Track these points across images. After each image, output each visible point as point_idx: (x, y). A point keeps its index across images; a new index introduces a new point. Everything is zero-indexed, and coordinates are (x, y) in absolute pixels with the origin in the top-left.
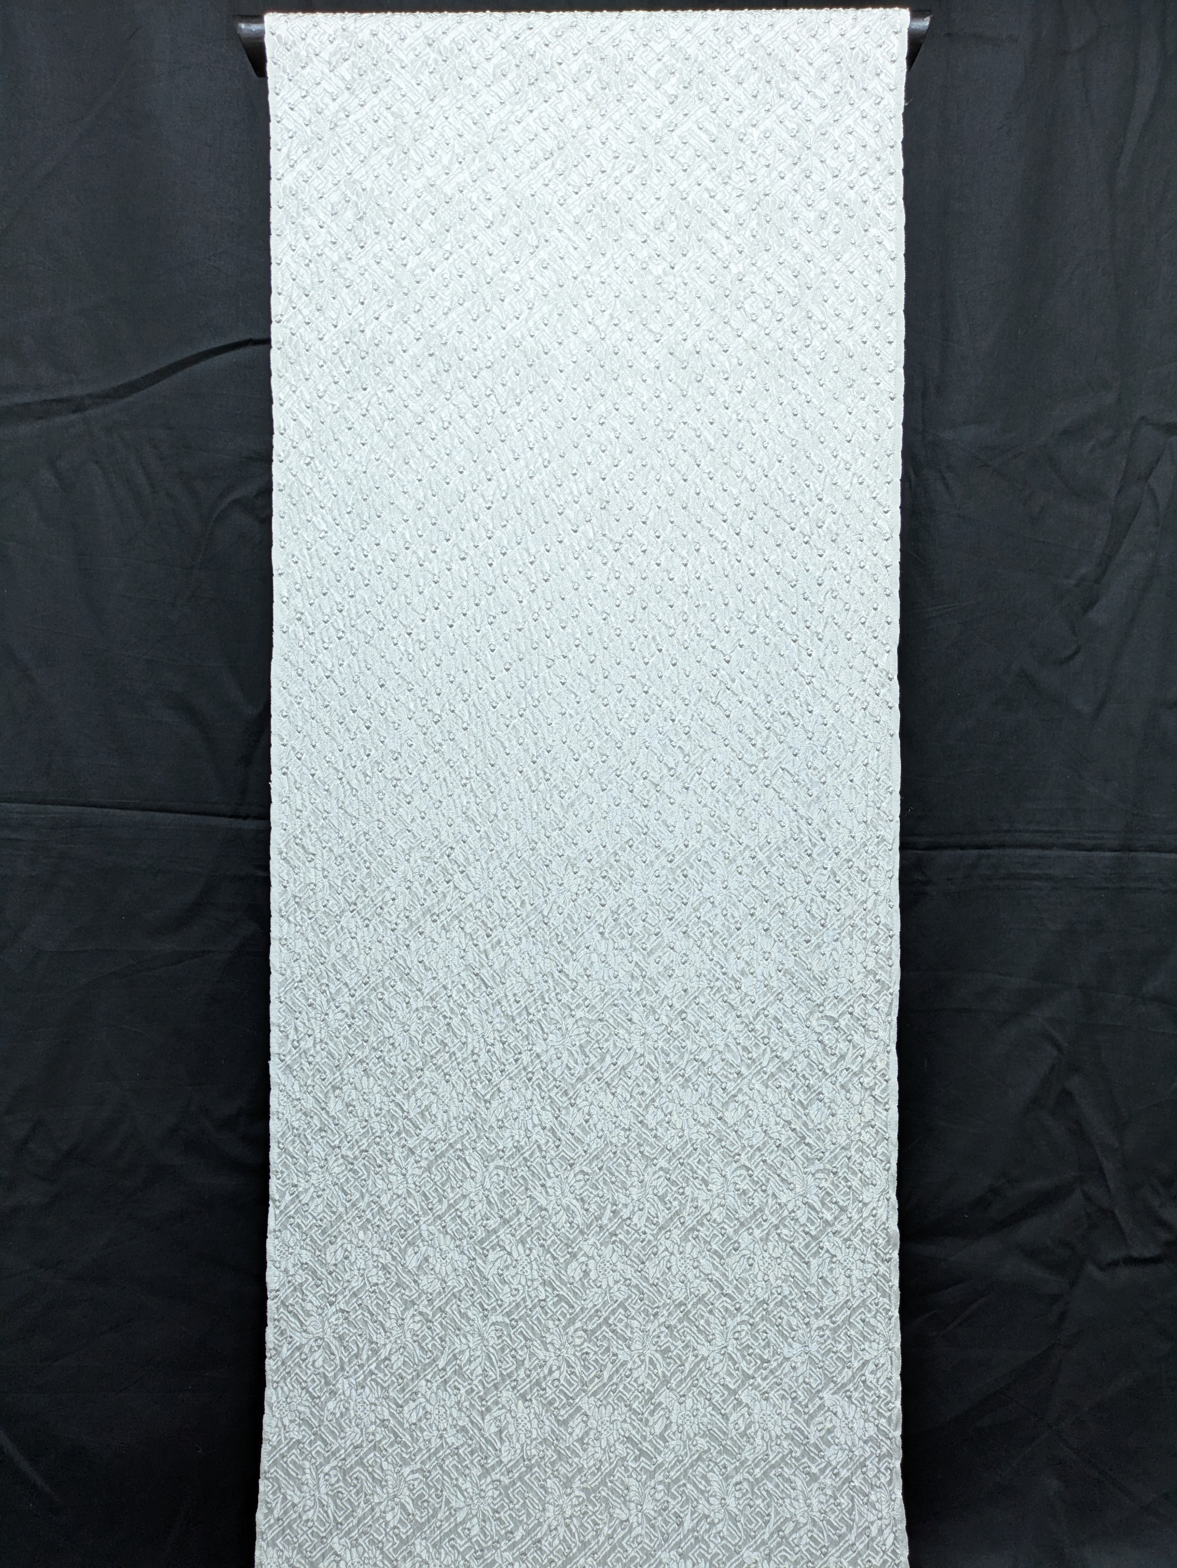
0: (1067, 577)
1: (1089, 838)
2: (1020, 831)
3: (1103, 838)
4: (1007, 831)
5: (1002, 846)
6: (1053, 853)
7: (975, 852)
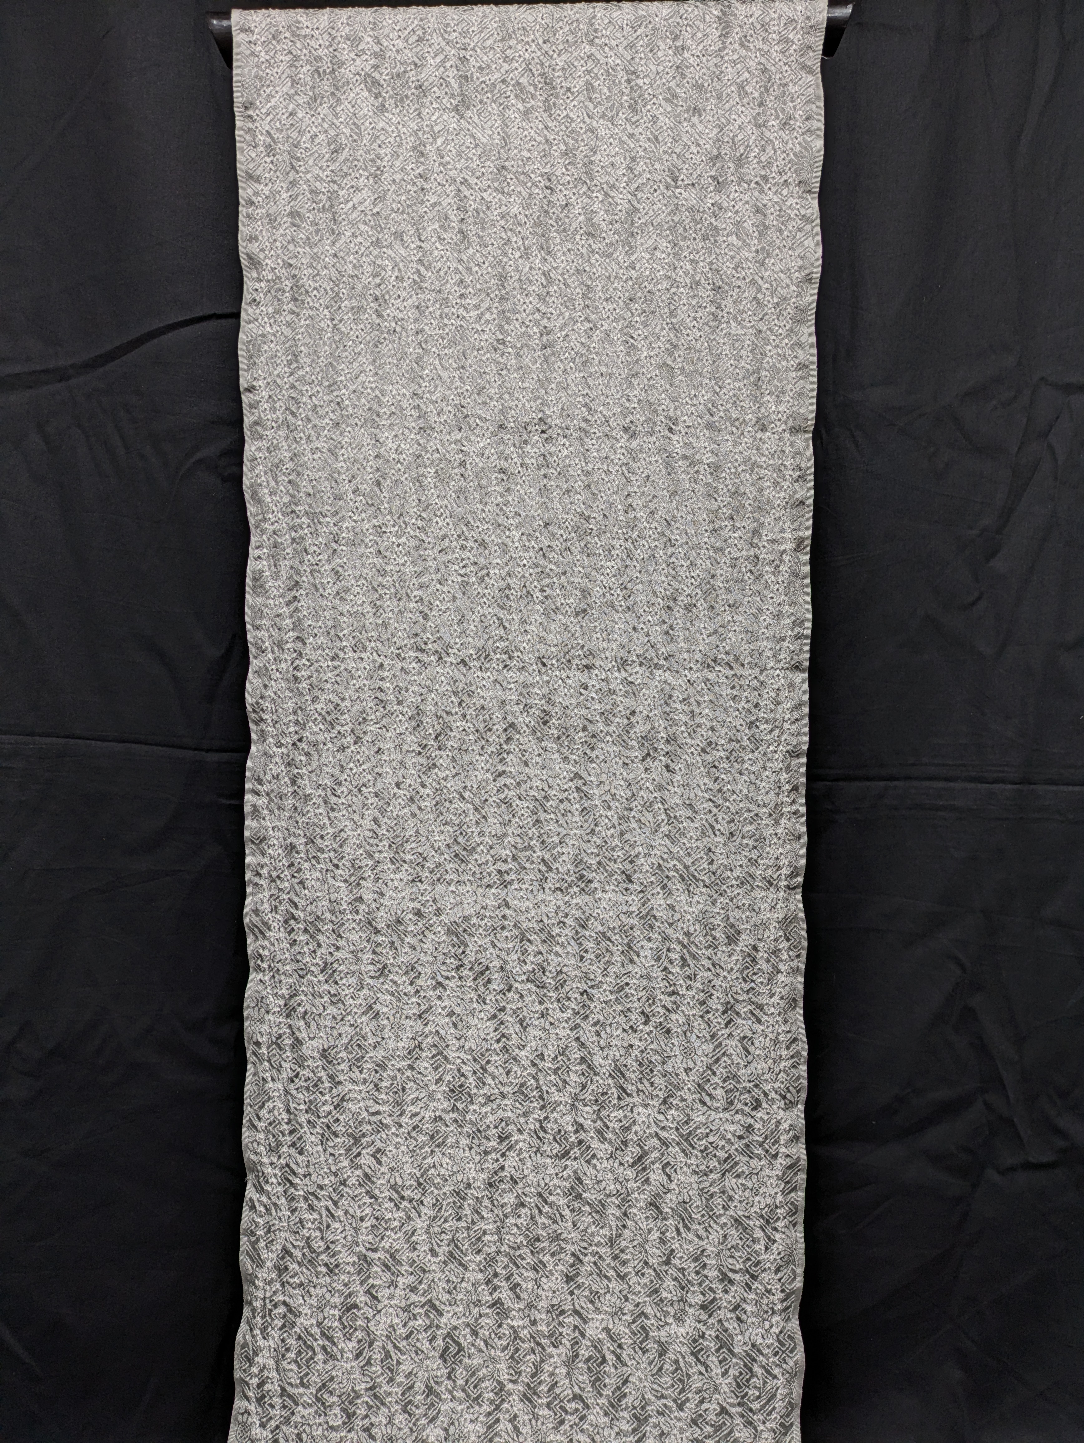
0: (971, 528)
1: (991, 771)
2: (926, 765)
3: (1003, 772)
4: (913, 765)
5: (908, 778)
6: (957, 785)
7: (882, 784)
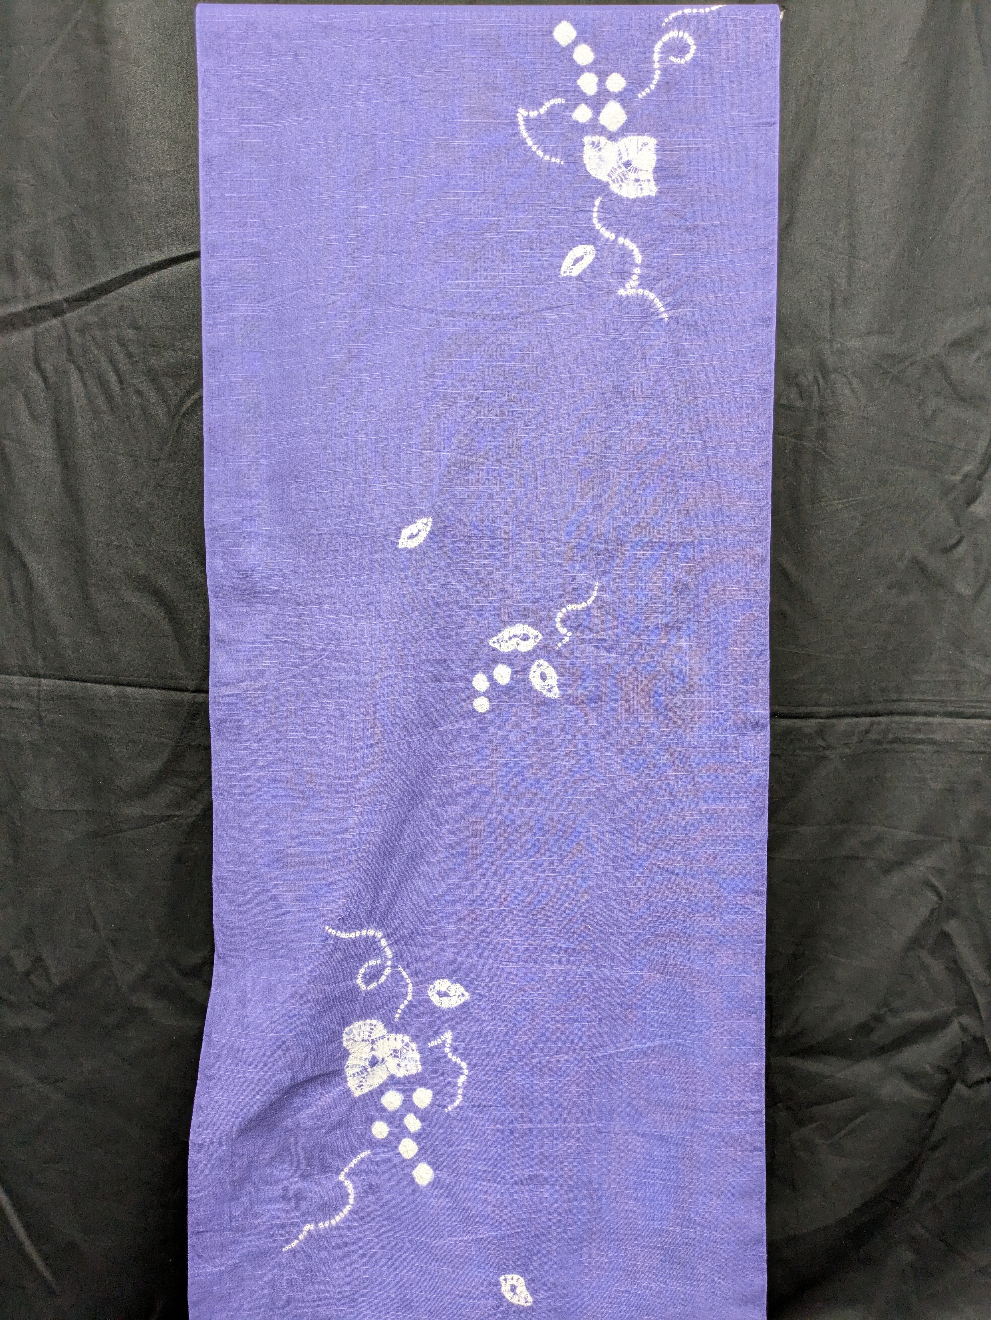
0: (953, 473)
1: (968, 707)
2: (907, 701)
3: (981, 708)
4: (895, 701)
5: (890, 713)
6: (936, 720)
7: (868, 720)
